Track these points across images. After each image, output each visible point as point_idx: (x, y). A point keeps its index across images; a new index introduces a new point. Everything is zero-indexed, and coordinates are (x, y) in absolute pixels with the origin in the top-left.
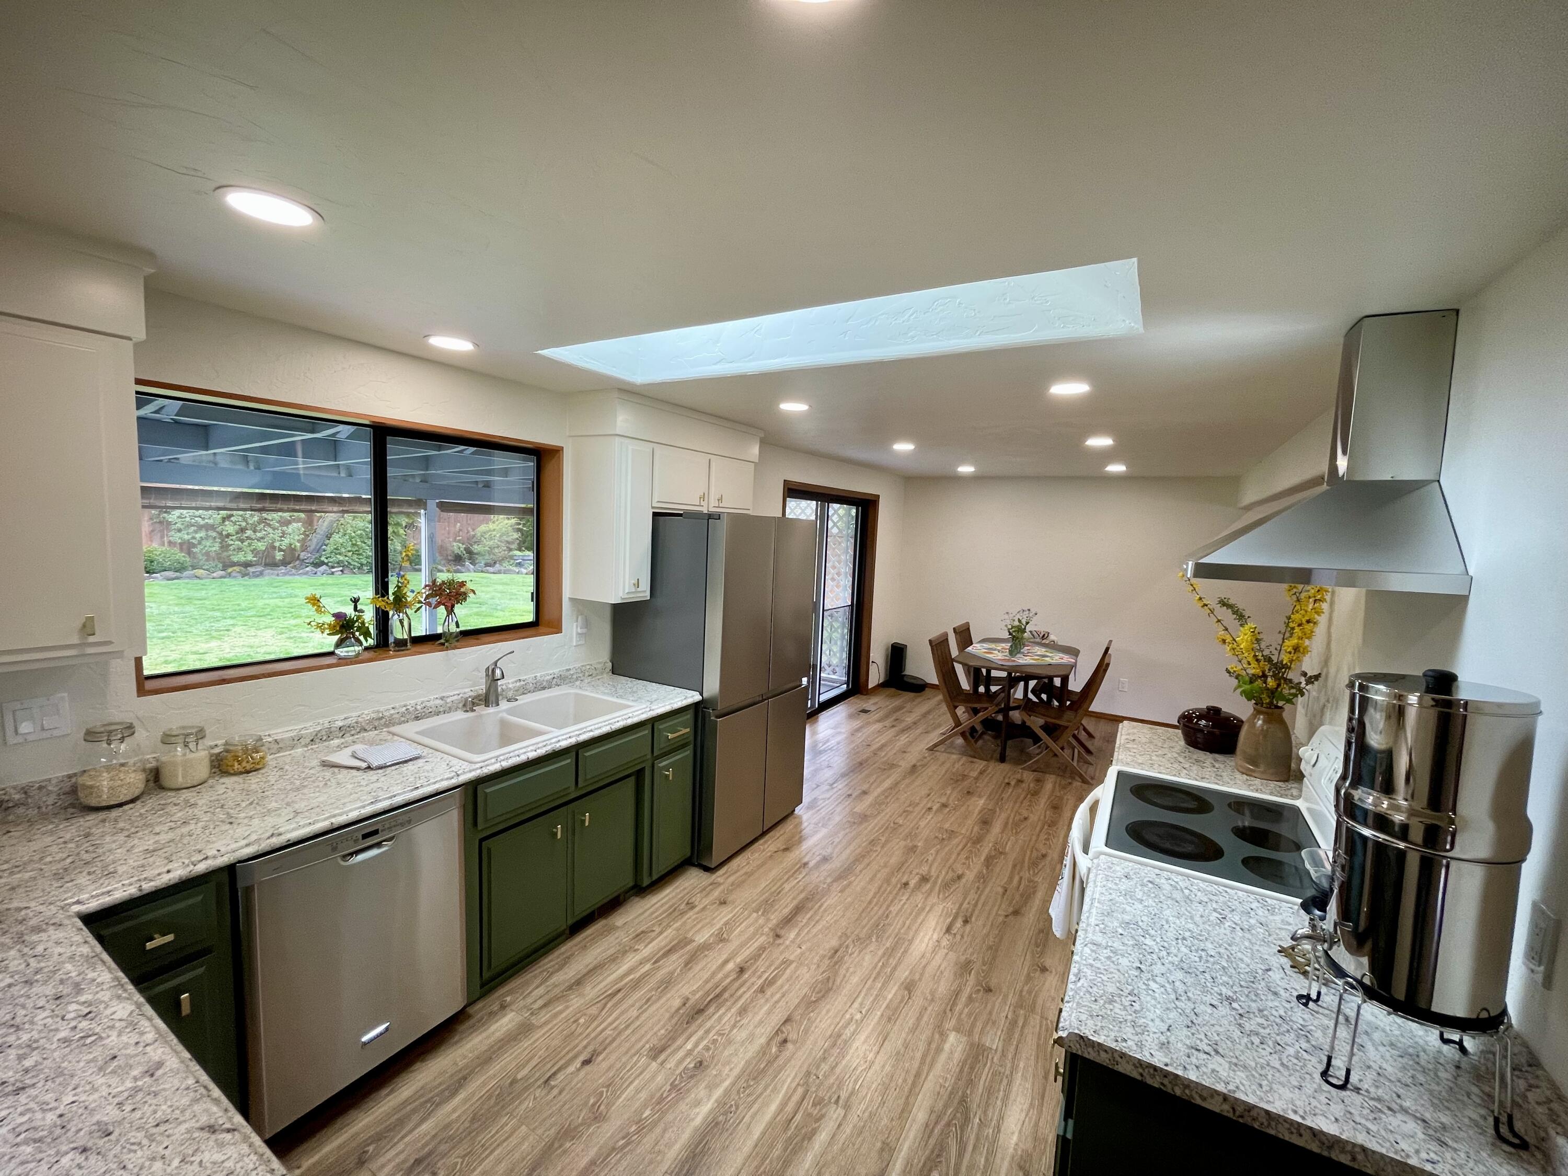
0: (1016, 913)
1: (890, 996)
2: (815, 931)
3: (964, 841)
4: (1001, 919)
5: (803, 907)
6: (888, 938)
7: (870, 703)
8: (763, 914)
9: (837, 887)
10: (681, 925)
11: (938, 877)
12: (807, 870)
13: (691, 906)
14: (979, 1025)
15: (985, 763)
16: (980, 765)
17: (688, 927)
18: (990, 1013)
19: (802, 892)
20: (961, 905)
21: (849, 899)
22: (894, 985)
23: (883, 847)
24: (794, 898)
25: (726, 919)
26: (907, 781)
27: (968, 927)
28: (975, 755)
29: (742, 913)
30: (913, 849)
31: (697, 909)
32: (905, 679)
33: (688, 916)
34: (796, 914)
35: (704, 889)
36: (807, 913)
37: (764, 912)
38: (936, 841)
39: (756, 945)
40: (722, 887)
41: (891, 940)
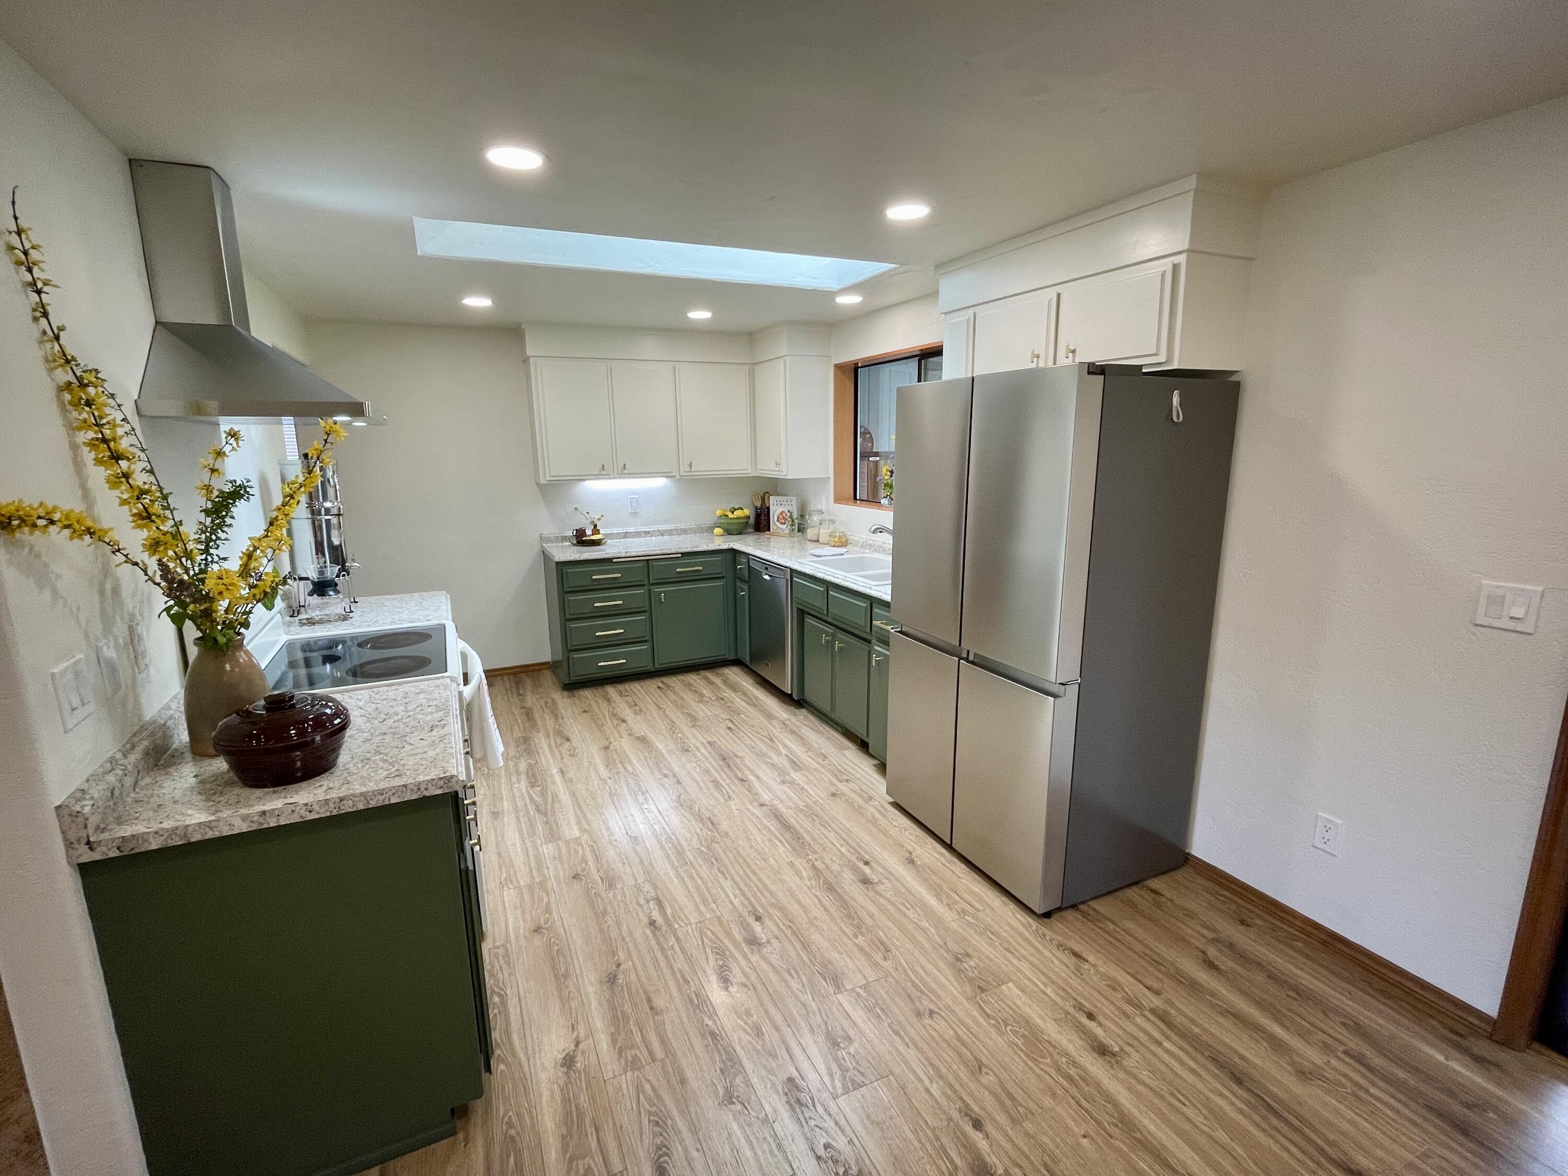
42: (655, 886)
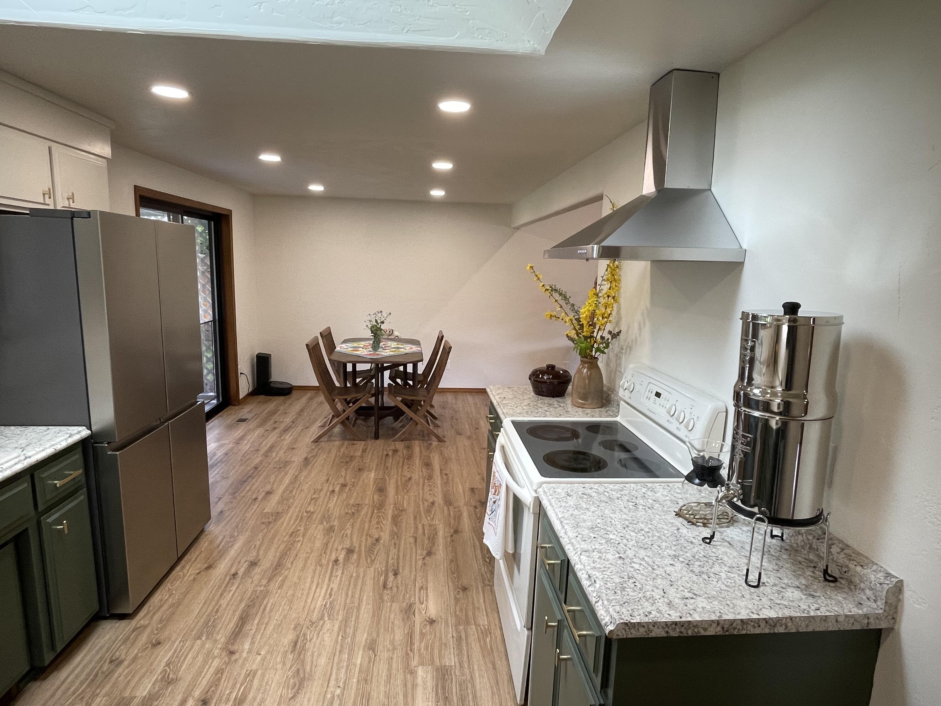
0: (429, 554)
1: (359, 662)
2: (268, 632)
3: (370, 509)
4: (420, 563)
5: (247, 616)
6: (338, 614)
7: (245, 411)
8: (207, 638)
9: (274, 586)
10: (113, 686)
11: (360, 545)
12: (238, 580)
13: (116, 662)
14: (436, 652)
15: (363, 443)
16: (360, 445)
17: (121, 686)
18: (440, 639)
19: (241, 601)
20: (387, 562)
21: (290, 592)
22: (359, 649)
23: (304, 536)
24: (234, 612)
25: (166, 660)
26: (304, 474)
27: (399, 577)
28: (355, 438)
29: (183, 646)
30: (331, 529)
31: (126, 663)
32: (272, 385)
33: (116, 675)
34: (243, 625)
35: (127, 639)
36: (254, 620)
37: (208, 636)
38: (348, 517)
39: (212, 670)
40: (148, 630)
41: (341, 613)
42: (381, 598)
